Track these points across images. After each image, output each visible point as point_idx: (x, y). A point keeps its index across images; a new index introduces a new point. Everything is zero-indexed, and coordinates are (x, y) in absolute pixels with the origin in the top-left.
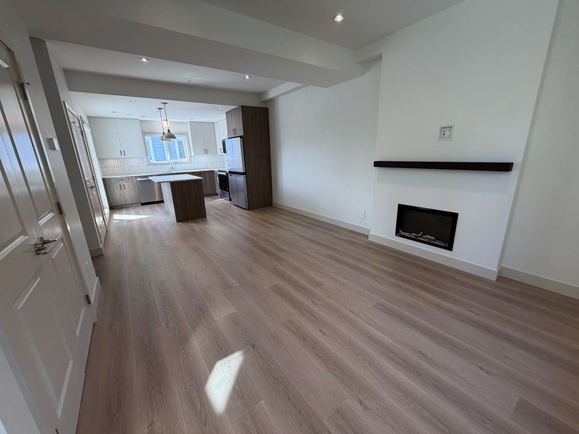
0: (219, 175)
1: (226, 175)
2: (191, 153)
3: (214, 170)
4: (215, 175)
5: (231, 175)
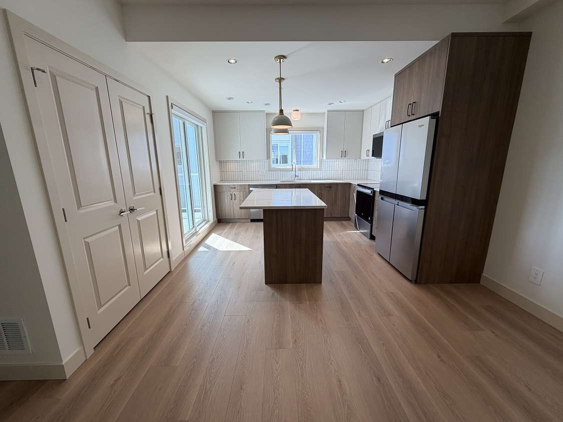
0: (359, 193)
1: (372, 195)
2: (323, 156)
3: (351, 182)
4: (352, 190)
5: (382, 199)
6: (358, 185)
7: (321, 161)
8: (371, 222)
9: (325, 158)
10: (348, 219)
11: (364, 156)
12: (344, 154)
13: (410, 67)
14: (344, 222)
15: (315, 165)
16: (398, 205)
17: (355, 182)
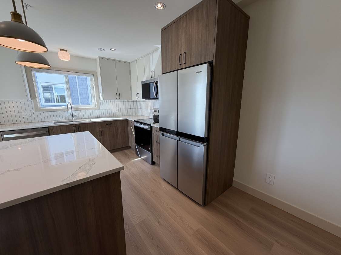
0: (136, 127)
1: (149, 129)
2: (99, 97)
3: (128, 119)
4: (129, 125)
5: (163, 134)
6: (135, 121)
7: (98, 102)
8: (151, 151)
9: (101, 99)
10: (129, 147)
11: (134, 98)
12: (118, 96)
13: (177, 22)
14: (126, 151)
15: (93, 105)
16: (180, 141)
17: (132, 119)
